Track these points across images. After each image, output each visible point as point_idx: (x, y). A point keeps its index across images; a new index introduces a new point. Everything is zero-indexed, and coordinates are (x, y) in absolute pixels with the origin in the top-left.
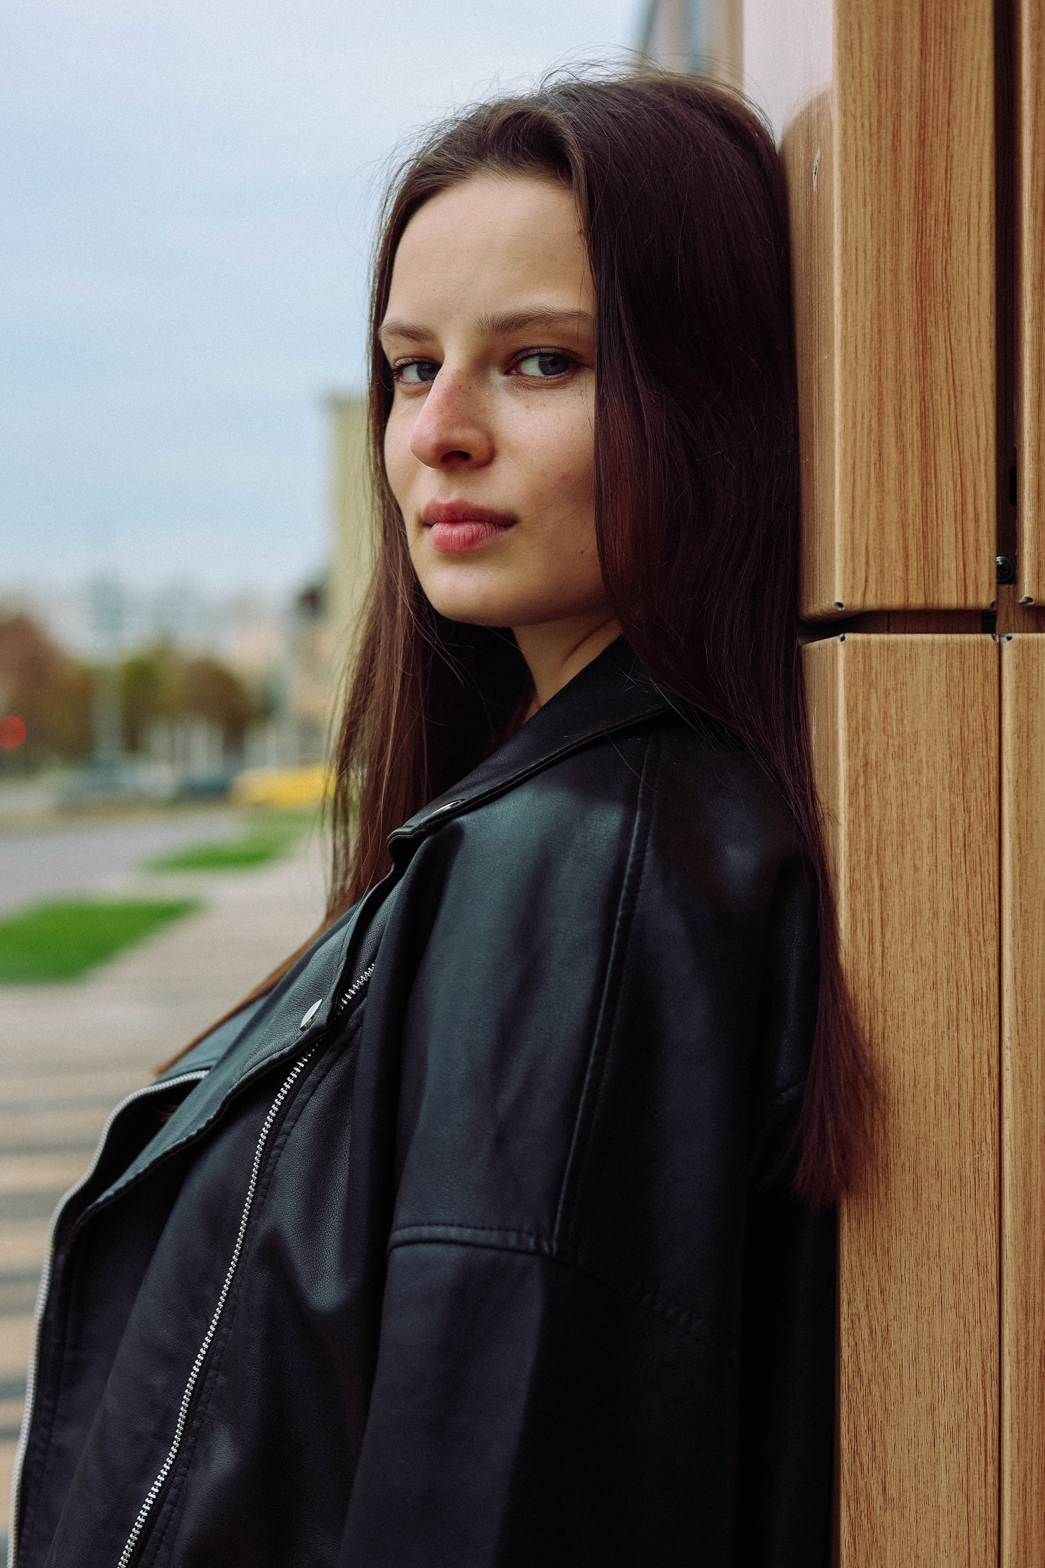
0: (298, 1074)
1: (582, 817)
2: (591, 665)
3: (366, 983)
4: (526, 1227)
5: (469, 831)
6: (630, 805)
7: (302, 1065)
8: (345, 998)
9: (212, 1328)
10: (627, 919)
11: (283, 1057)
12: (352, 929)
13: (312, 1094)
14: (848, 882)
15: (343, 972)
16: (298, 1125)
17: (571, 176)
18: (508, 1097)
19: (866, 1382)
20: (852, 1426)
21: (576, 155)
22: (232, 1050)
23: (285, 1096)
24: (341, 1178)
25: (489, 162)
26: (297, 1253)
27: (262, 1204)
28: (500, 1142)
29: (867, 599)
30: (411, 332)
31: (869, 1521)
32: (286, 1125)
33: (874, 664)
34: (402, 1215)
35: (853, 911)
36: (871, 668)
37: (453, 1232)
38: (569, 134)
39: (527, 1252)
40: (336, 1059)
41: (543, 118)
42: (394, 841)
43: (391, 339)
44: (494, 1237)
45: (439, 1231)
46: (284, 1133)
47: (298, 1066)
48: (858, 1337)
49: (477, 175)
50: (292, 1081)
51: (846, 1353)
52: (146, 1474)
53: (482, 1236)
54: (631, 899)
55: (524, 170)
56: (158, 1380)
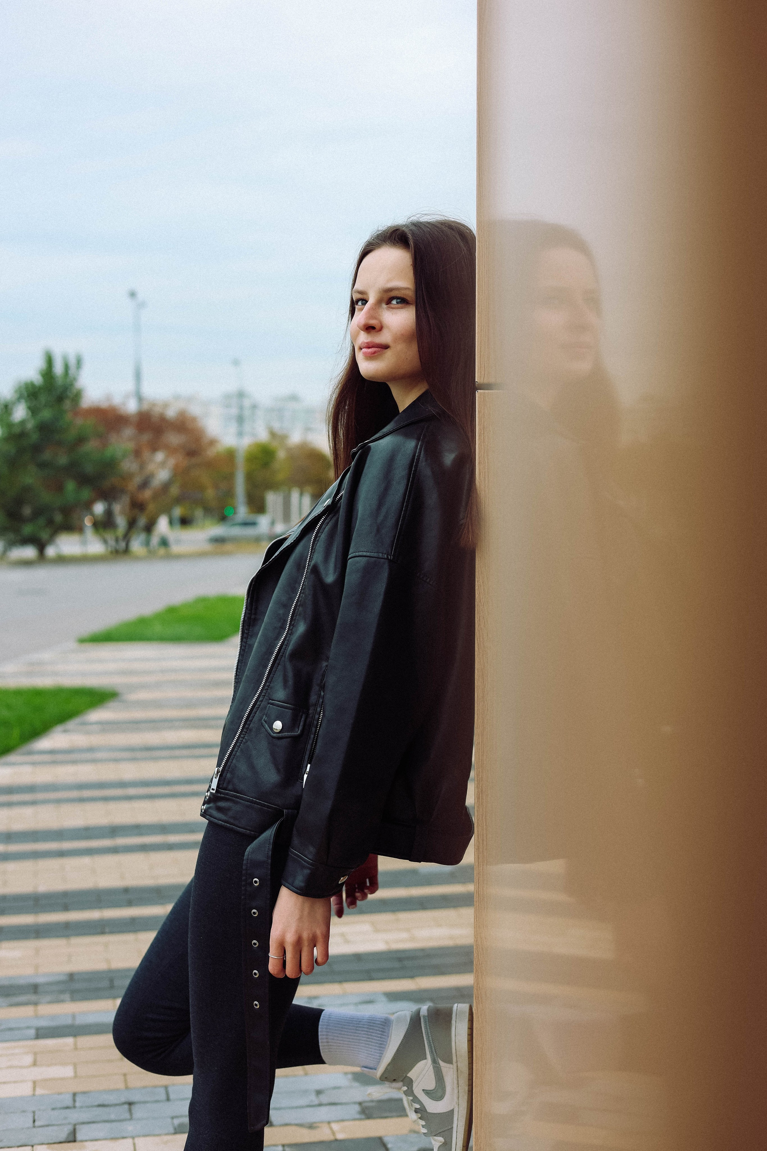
0: (323, 520)
1: (404, 443)
2: (414, 402)
3: (342, 495)
4: (384, 552)
5: (372, 448)
6: (418, 439)
7: (324, 517)
8: (337, 498)
9: (298, 595)
10: (415, 470)
11: (319, 515)
12: (339, 481)
13: (327, 525)
14: (478, 461)
15: (336, 491)
16: (323, 534)
17: (409, 248)
18: (381, 518)
19: (482, 604)
20: (478, 617)
21: (411, 243)
22: (300, 526)
23: (319, 526)
24: (334, 549)
25: (387, 243)
26: (321, 568)
27: (312, 557)
28: (378, 531)
29: (485, 380)
30: (360, 292)
31: (483, 644)
32: (319, 535)
33: (486, 399)
34: (351, 551)
35: (479, 469)
36: (485, 400)
37: (365, 554)
38: (410, 236)
39: (384, 559)
40: (334, 515)
41: (403, 231)
42: (352, 454)
43: (355, 294)
44: (375, 555)
45: (361, 554)
46: (319, 537)
47: (323, 518)
48: (480, 591)
49: (384, 247)
50: (321, 522)
51: (477, 596)
52: (277, 638)
53: (372, 554)
54: (417, 466)
55: (397, 246)
56: (281, 612)
